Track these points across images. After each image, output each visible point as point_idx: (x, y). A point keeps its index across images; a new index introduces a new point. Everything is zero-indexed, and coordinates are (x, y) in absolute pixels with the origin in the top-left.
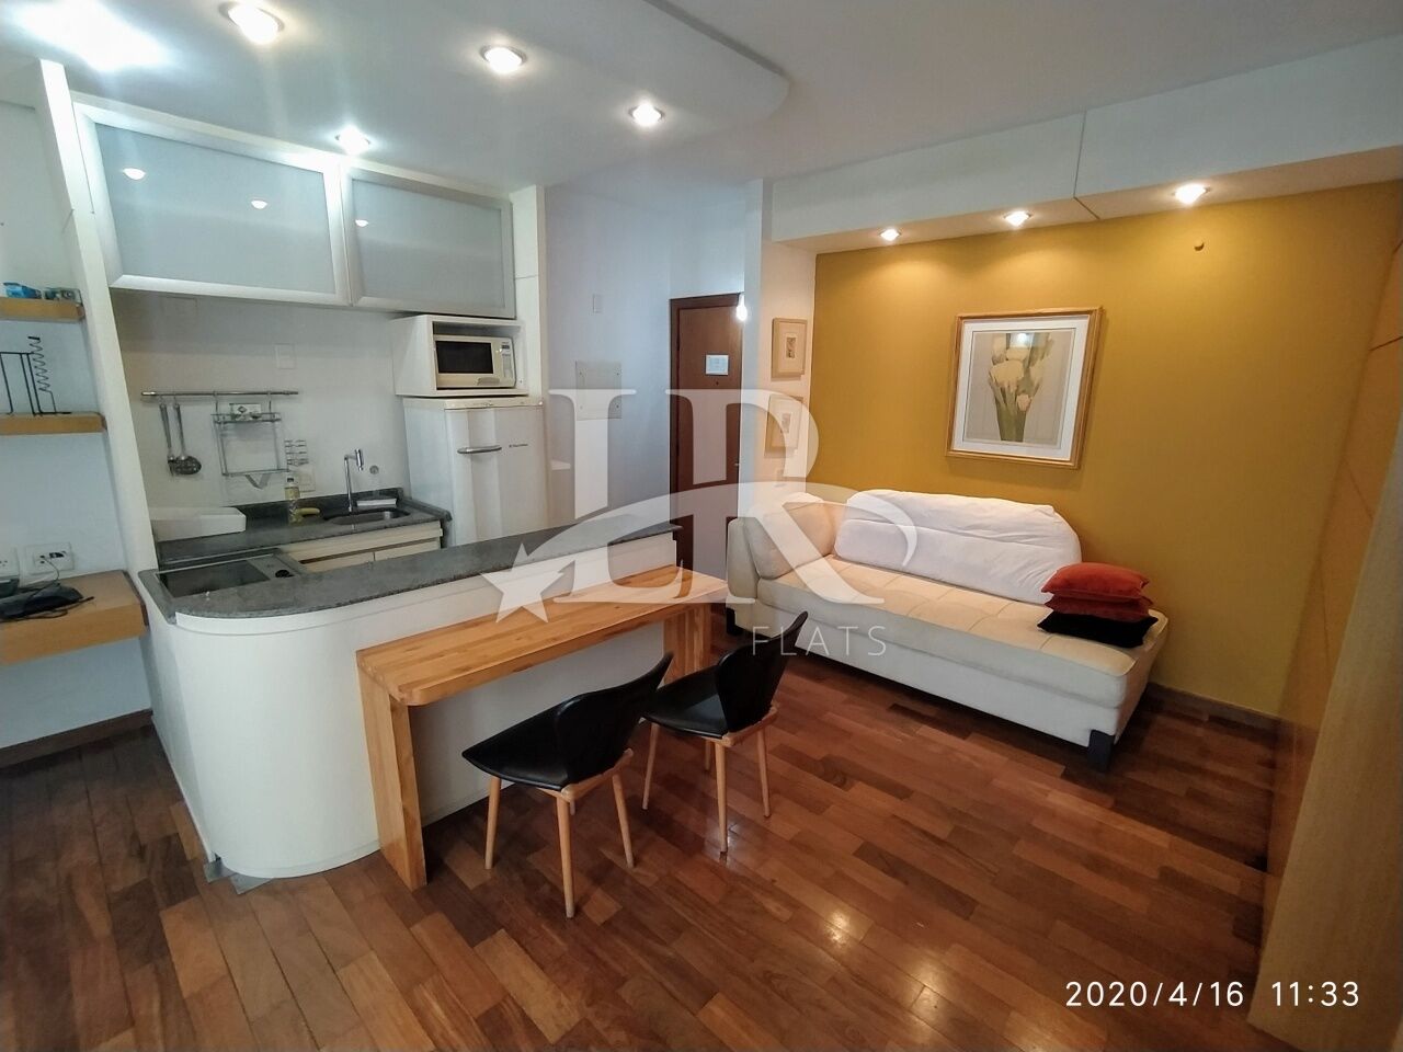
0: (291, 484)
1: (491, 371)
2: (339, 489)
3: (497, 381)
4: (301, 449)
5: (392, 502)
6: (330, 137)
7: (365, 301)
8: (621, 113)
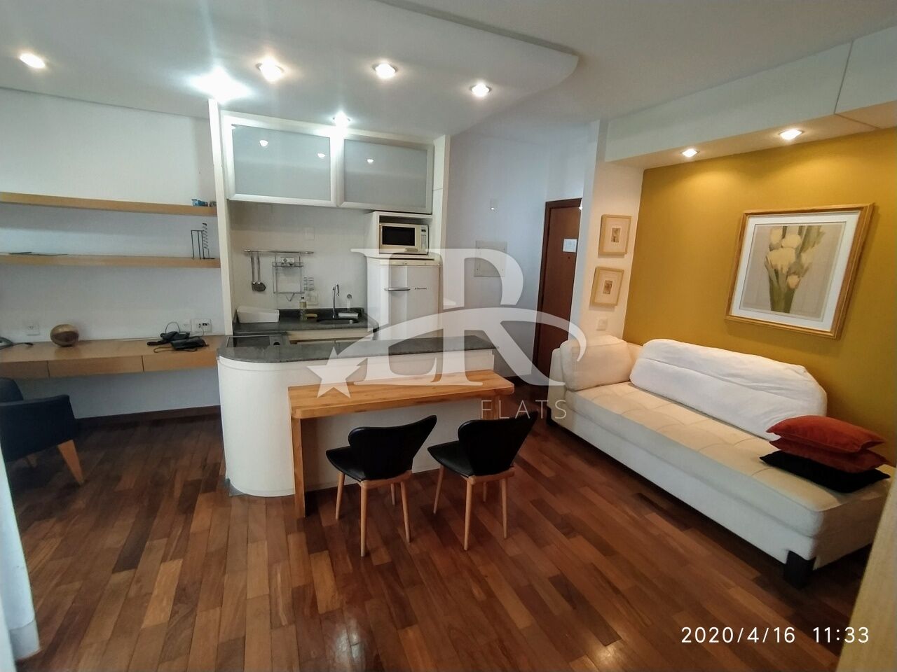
0: (303, 300)
1: (413, 244)
2: (330, 306)
3: (417, 250)
4: (312, 282)
5: (355, 315)
6: (330, 119)
7: (345, 204)
8: (465, 89)
